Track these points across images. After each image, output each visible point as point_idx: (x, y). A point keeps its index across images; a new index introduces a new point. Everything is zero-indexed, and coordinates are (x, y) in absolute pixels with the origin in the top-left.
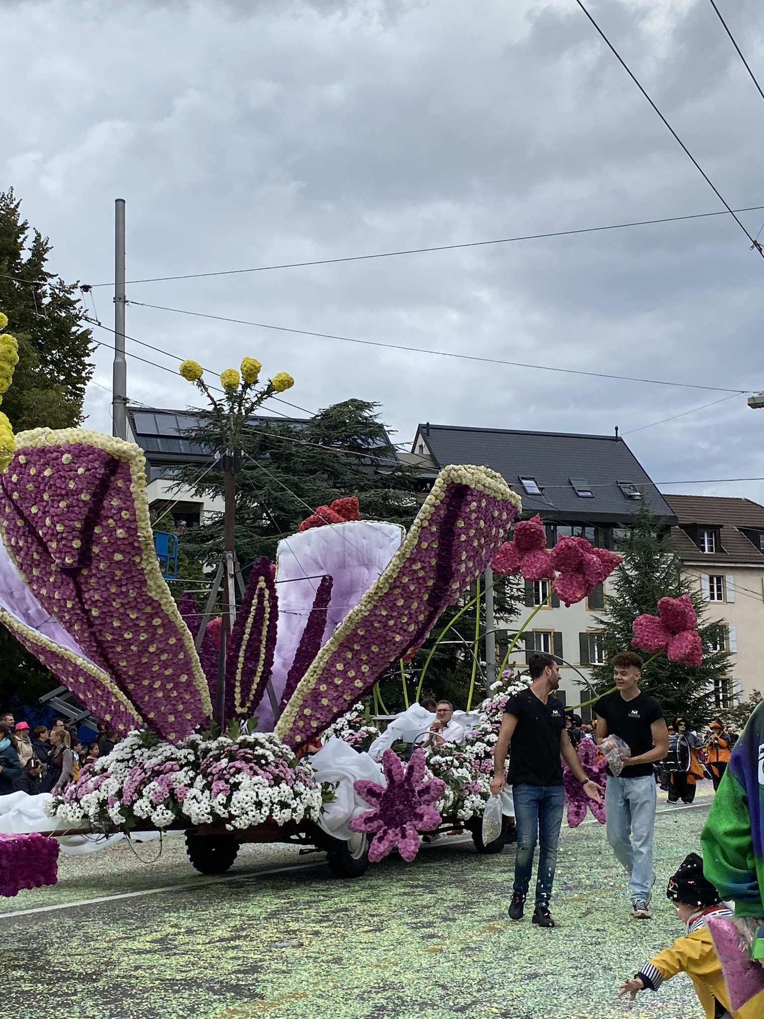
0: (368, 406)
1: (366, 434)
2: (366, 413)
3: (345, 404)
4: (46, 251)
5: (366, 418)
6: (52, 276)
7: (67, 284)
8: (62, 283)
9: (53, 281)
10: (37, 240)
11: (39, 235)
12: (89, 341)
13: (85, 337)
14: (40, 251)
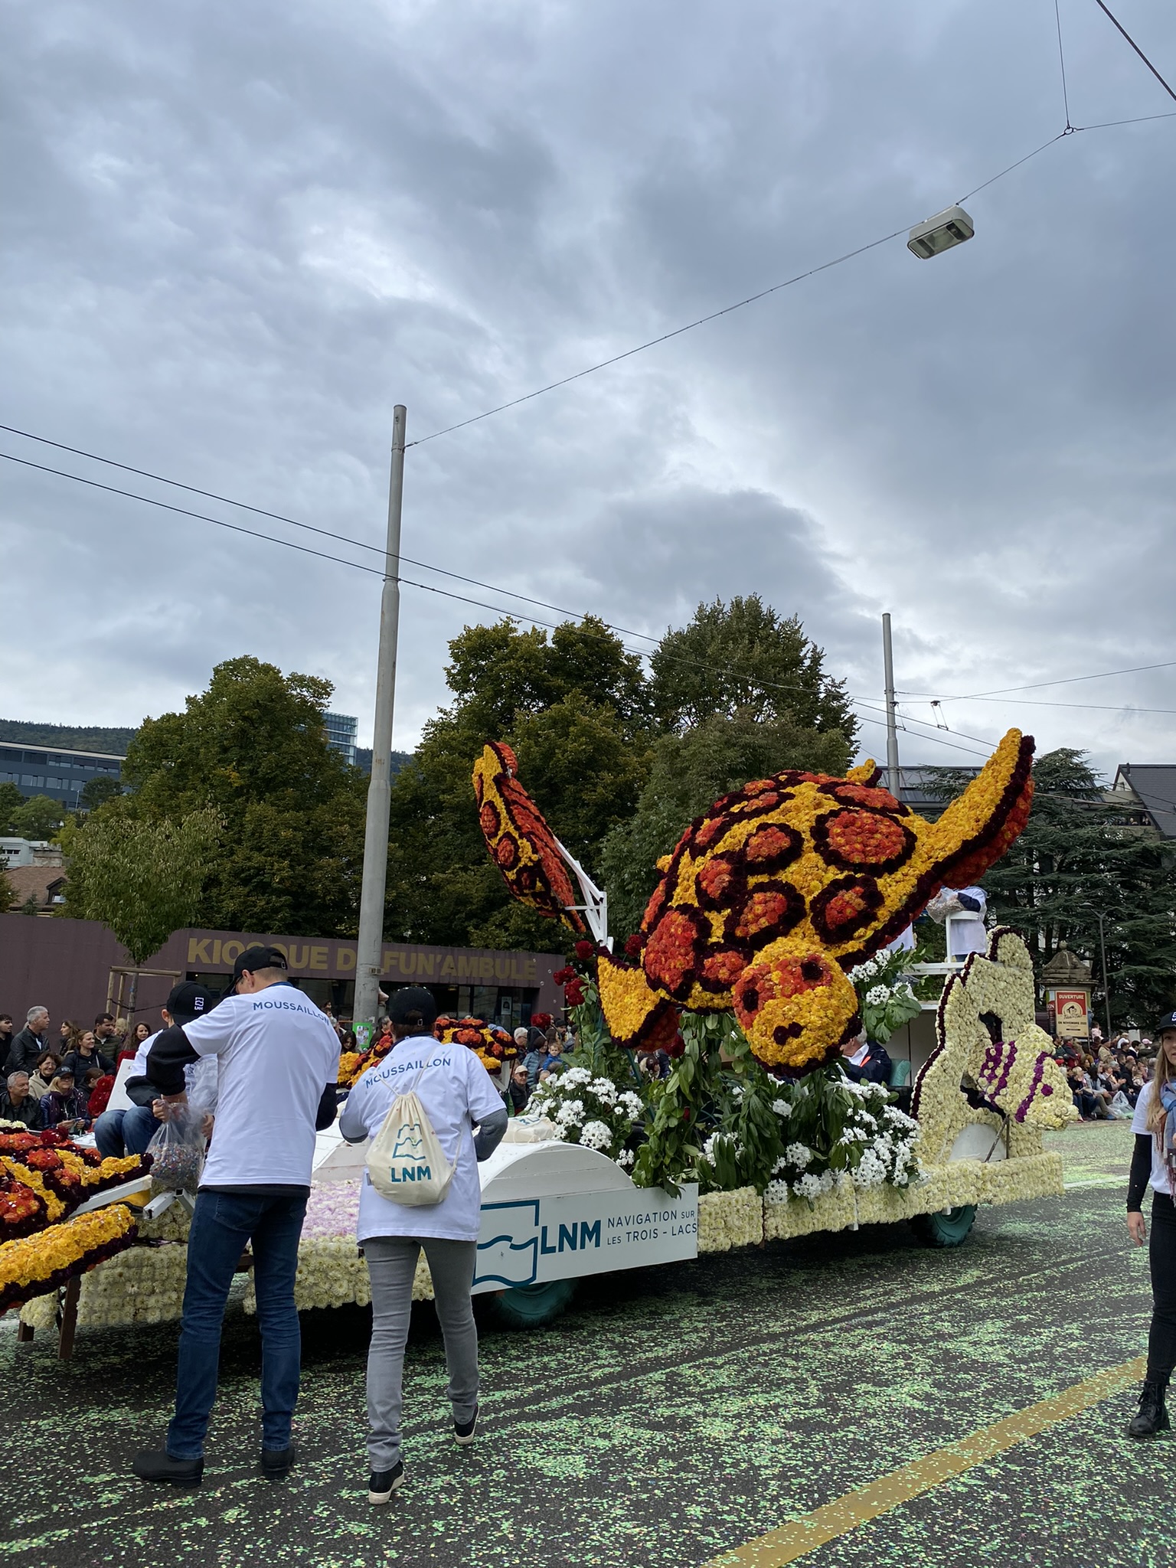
0: (1076, 753)
1: (1078, 779)
2: (1076, 760)
3: (1056, 753)
4: (820, 658)
5: (1077, 764)
6: (826, 677)
7: (837, 682)
8: (833, 681)
9: (827, 681)
10: (814, 651)
11: (816, 646)
12: (855, 723)
13: (851, 720)
14: (816, 660)
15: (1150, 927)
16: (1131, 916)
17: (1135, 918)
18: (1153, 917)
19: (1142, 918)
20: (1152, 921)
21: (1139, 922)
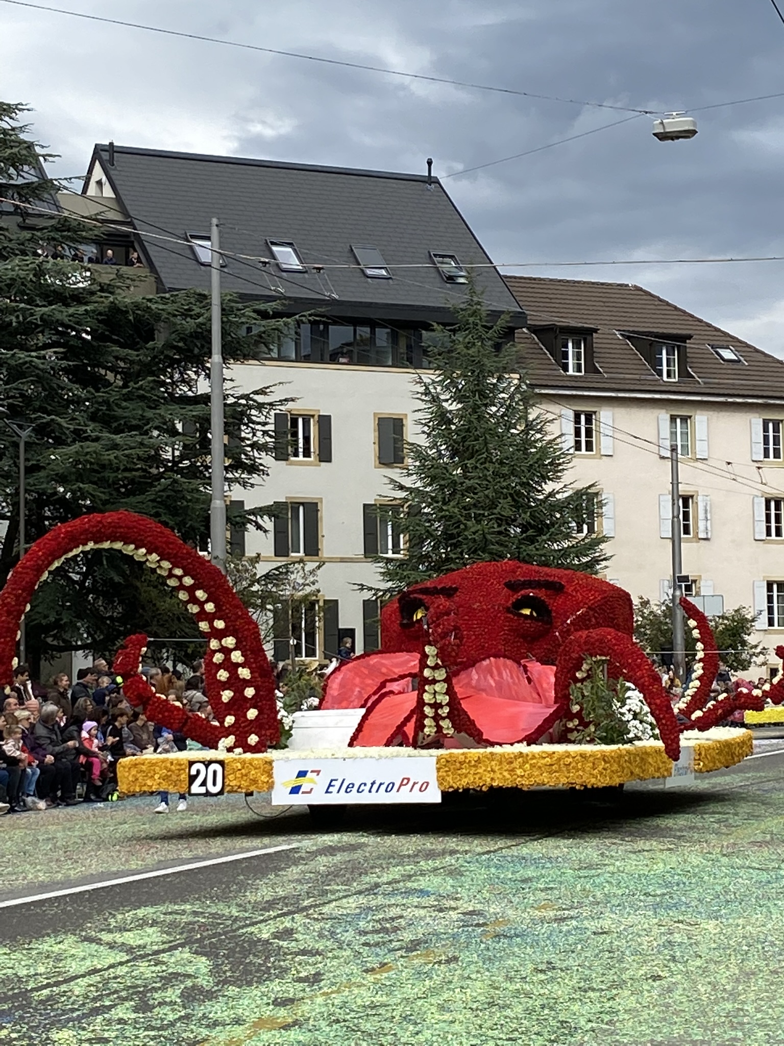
0: (8, 110)
1: (4, 160)
5: (5, 132)
15: (111, 455)
16: (79, 435)
17: (87, 439)
18: (118, 438)
19: (97, 439)
20: (115, 447)
21: (92, 446)
